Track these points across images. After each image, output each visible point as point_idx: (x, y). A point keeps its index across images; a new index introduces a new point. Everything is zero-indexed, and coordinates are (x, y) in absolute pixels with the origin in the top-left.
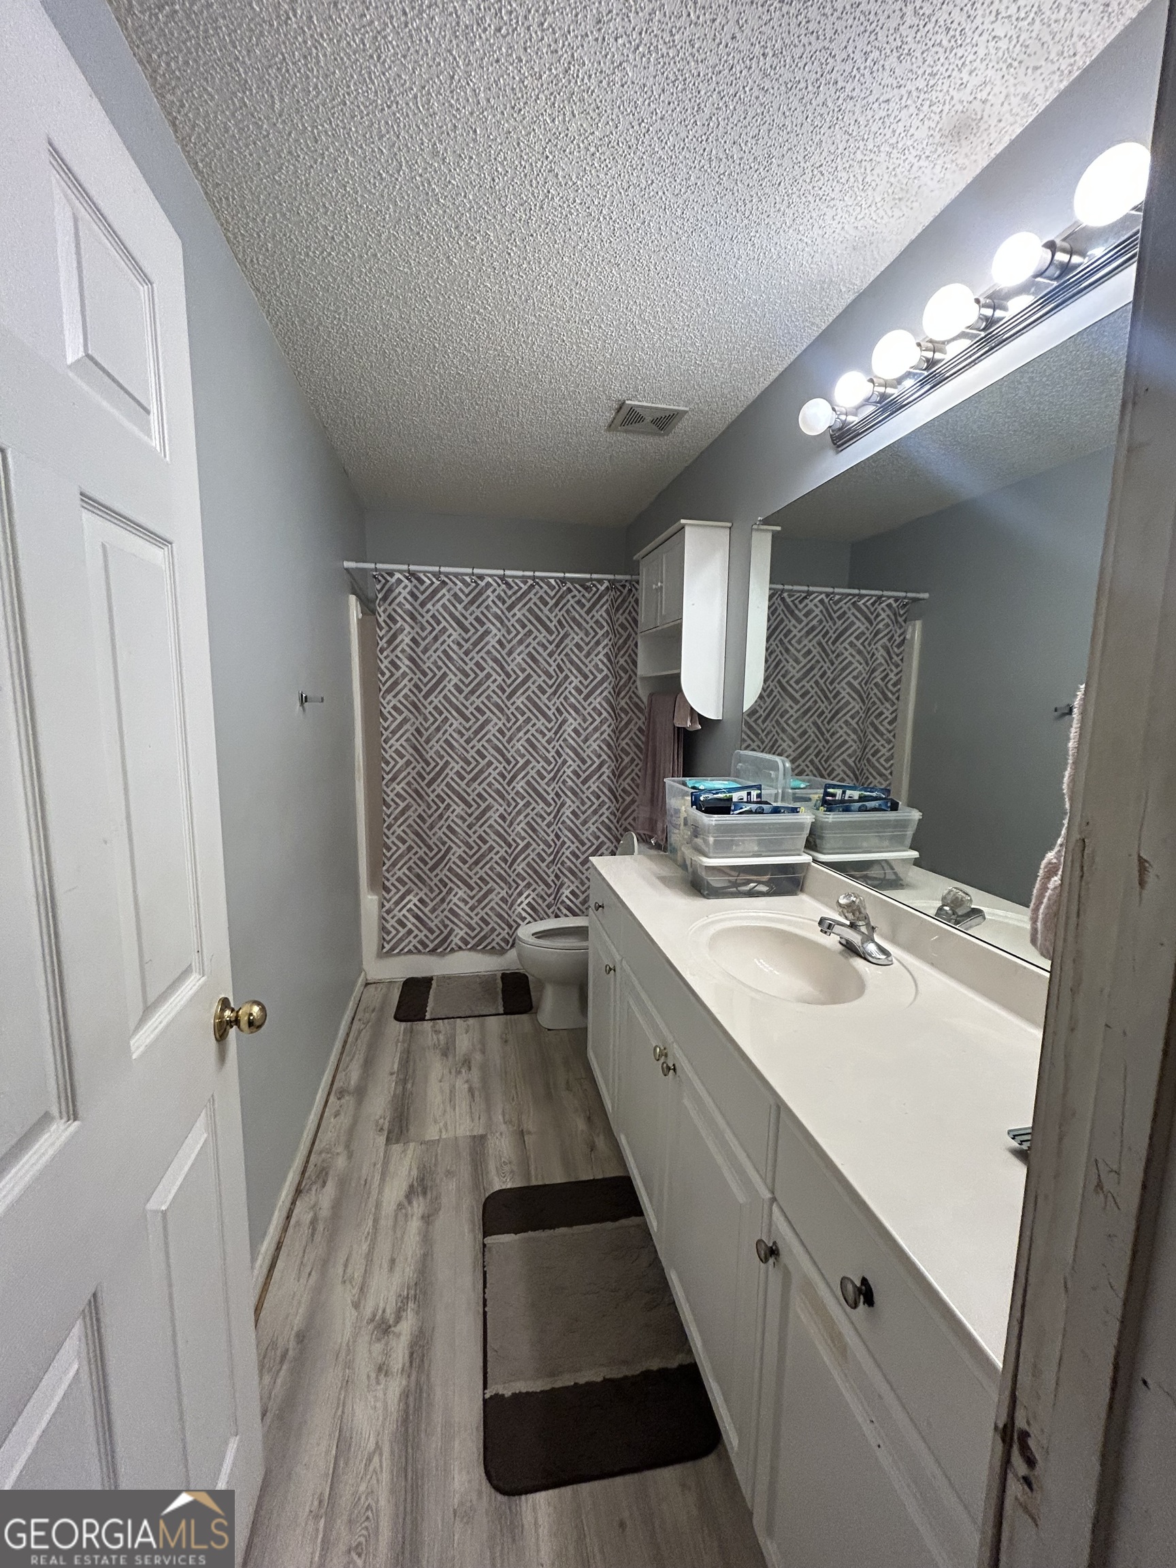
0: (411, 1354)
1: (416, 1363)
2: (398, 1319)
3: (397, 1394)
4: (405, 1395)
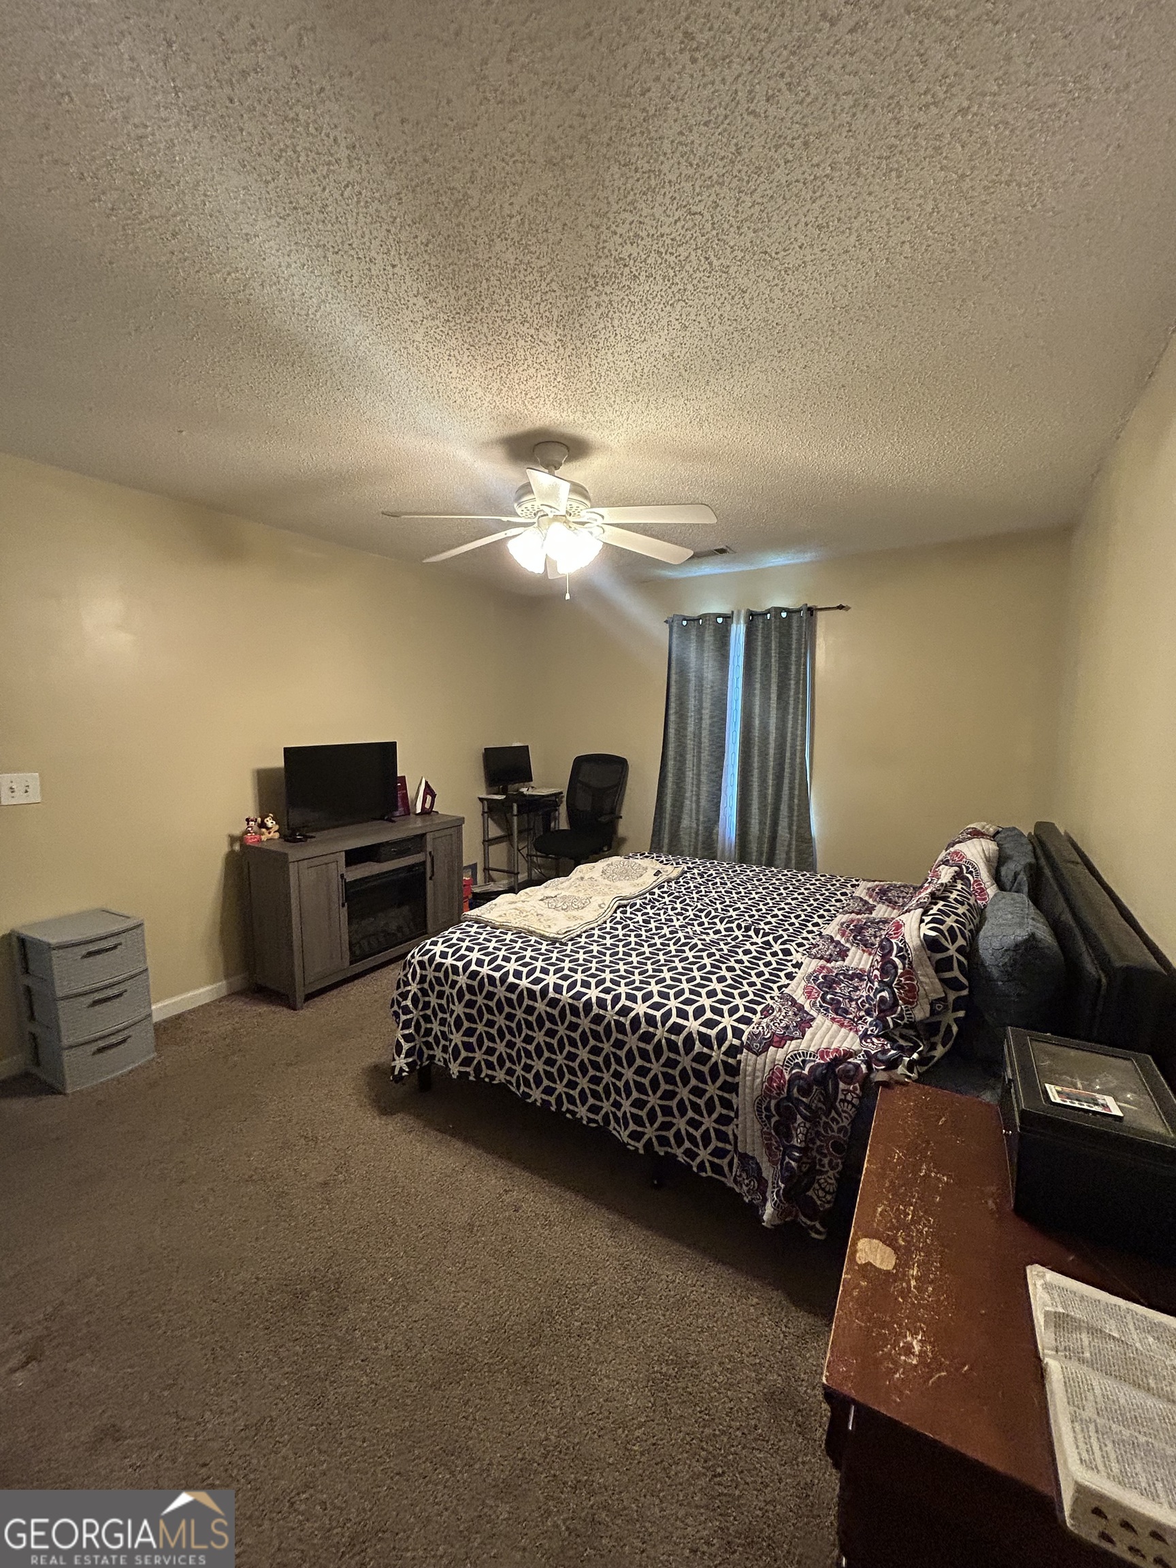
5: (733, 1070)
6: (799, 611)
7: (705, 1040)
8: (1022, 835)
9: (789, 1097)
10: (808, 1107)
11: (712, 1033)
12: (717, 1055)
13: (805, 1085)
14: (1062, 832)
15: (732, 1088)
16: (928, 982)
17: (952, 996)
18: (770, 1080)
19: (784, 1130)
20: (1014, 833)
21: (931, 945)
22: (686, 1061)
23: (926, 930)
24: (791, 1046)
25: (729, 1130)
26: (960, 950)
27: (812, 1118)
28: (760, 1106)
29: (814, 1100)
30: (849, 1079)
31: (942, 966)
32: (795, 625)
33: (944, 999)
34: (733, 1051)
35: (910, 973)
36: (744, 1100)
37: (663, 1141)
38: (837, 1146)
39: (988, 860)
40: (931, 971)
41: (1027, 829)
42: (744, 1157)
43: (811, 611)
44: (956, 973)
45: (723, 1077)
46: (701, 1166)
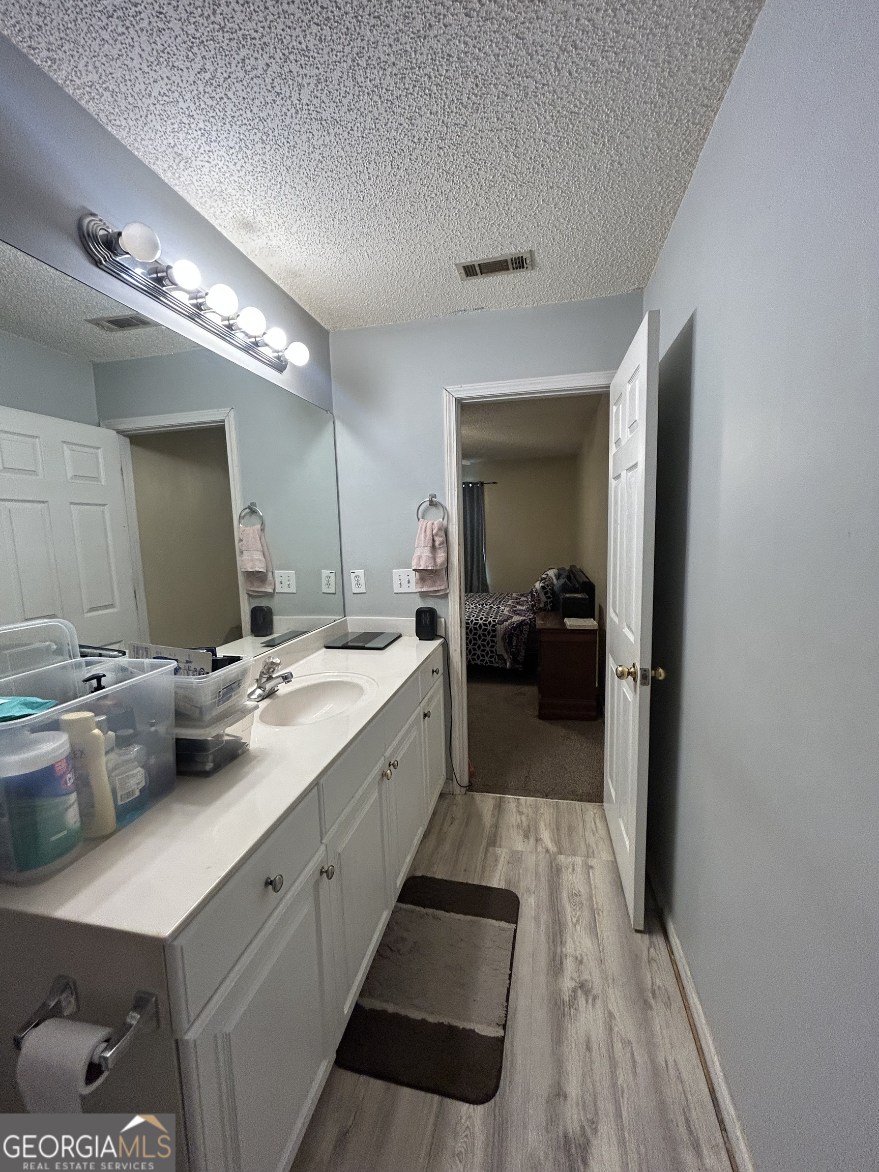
0: (561, 963)
1: (558, 958)
2: (574, 990)
3: (567, 944)
4: (562, 943)
5: (494, 631)
6: (477, 484)
7: (485, 625)
8: (565, 569)
9: (511, 632)
10: (516, 634)
11: (487, 622)
12: (489, 628)
13: (514, 629)
14: (578, 568)
15: (494, 636)
16: (543, 598)
17: (549, 601)
18: (505, 630)
19: (510, 643)
20: (563, 569)
21: (543, 588)
22: (480, 632)
23: (541, 585)
24: (510, 621)
25: (494, 649)
26: (550, 589)
27: (518, 637)
28: (503, 639)
29: (518, 632)
30: (526, 625)
31: (546, 593)
32: (475, 490)
33: (547, 602)
34: (494, 626)
35: (538, 596)
36: (498, 639)
37: (474, 660)
38: (524, 643)
39: (555, 575)
40: (543, 594)
41: (568, 568)
42: (499, 656)
43: (482, 484)
44: (549, 595)
45: (492, 633)
46: (486, 663)
